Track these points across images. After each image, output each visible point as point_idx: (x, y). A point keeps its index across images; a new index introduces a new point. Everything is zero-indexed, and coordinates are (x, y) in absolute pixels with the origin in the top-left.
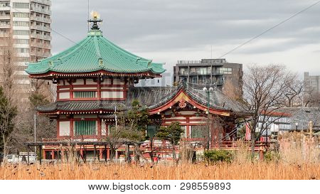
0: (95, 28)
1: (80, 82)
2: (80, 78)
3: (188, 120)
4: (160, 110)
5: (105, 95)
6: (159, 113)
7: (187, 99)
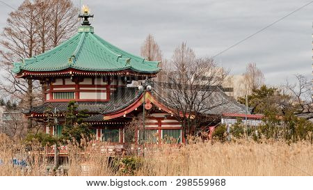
0: (86, 24)
1: (59, 82)
2: (59, 77)
3: (160, 124)
4: (126, 112)
5: (84, 96)
6: (125, 116)
7: (152, 100)
